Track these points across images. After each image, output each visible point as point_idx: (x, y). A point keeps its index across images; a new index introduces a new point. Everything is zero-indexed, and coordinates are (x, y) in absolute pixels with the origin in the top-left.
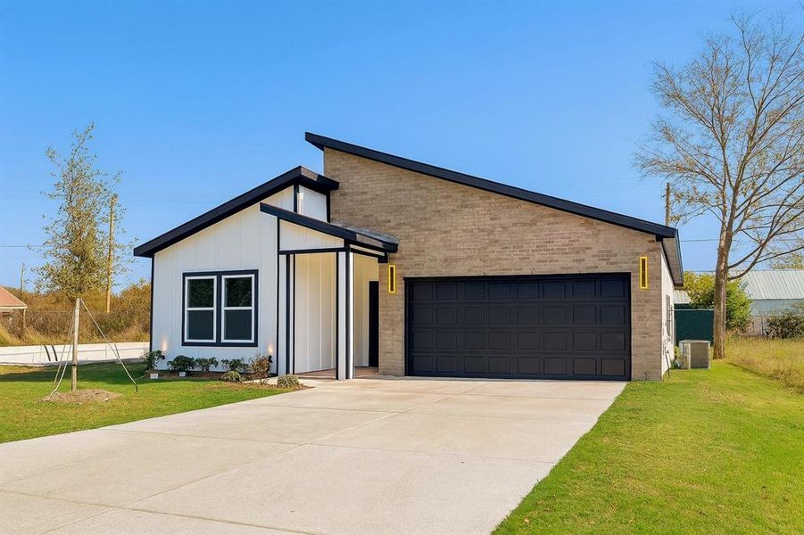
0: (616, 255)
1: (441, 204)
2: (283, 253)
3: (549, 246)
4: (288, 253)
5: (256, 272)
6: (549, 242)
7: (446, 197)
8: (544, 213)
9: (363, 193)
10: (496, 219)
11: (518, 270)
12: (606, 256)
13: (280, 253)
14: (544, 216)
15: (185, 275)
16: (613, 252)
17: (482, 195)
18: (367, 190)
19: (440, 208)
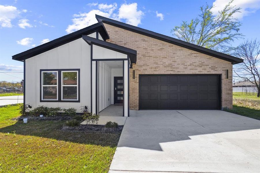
0: (217, 68)
1: (154, 47)
2: (94, 60)
3: (194, 64)
4: (97, 60)
5: (79, 70)
6: (194, 63)
7: (156, 45)
8: (193, 52)
9: (120, 42)
10: (175, 54)
11: (183, 72)
12: (213, 68)
13: (92, 60)
14: (193, 54)
16: (216, 67)
17: (170, 45)
18: (122, 40)
19: (153, 49)
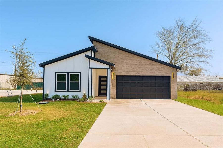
15: (56, 73)
